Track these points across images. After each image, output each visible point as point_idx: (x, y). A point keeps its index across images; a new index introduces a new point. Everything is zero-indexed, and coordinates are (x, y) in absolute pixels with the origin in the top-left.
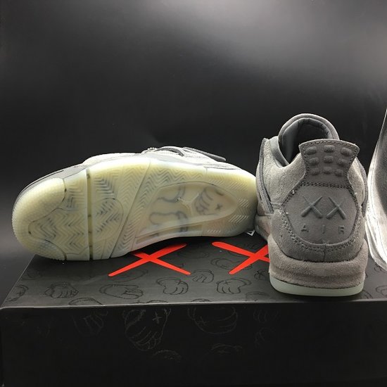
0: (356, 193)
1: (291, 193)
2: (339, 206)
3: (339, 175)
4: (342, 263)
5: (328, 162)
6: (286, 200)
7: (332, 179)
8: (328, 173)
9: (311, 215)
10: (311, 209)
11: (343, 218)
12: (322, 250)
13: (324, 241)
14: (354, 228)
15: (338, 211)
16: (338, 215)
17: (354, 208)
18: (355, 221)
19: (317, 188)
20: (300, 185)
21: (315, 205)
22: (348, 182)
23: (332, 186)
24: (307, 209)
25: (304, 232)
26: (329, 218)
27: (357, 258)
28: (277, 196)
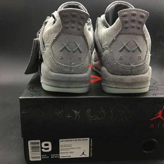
0: (147, 39)
1: (114, 39)
2: (138, 45)
3: (139, 28)
4: (140, 75)
5: (133, 21)
6: (111, 44)
7: (135, 30)
8: (133, 27)
9: (124, 50)
10: (124, 47)
11: (141, 51)
12: (130, 69)
13: (131, 64)
14: (146, 57)
15: (138, 48)
16: (138, 50)
17: (146, 47)
18: (146, 54)
19: (128, 36)
20: (119, 34)
21: (127, 45)
22: (143, 33)
23: (136, 34)
24: (122, 47)
25: (121, 60)
26: (133, 52)
27: (147, 73)
28: (106, 43)
